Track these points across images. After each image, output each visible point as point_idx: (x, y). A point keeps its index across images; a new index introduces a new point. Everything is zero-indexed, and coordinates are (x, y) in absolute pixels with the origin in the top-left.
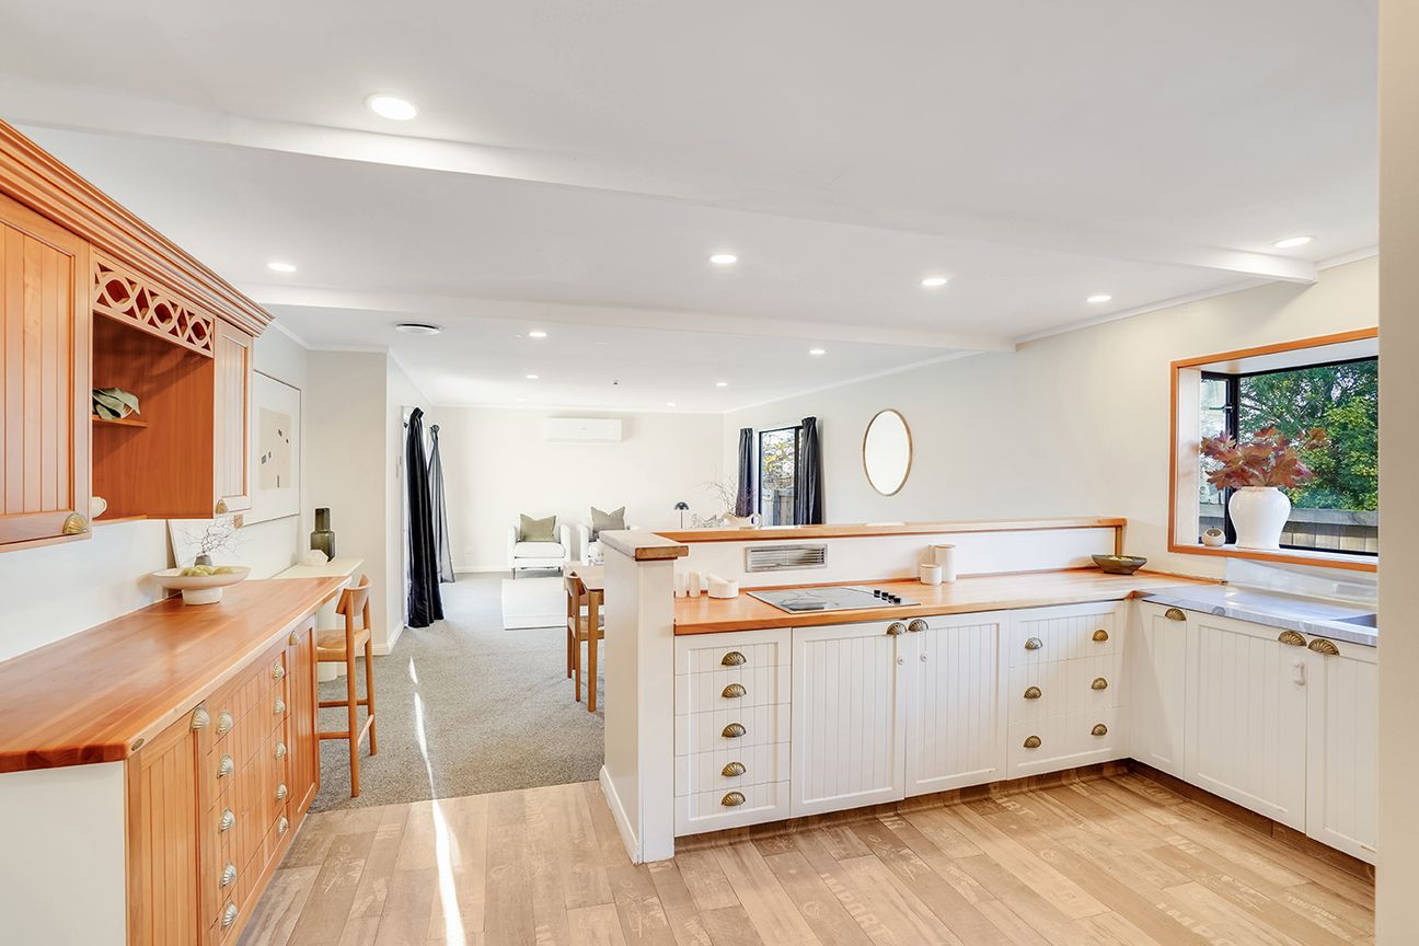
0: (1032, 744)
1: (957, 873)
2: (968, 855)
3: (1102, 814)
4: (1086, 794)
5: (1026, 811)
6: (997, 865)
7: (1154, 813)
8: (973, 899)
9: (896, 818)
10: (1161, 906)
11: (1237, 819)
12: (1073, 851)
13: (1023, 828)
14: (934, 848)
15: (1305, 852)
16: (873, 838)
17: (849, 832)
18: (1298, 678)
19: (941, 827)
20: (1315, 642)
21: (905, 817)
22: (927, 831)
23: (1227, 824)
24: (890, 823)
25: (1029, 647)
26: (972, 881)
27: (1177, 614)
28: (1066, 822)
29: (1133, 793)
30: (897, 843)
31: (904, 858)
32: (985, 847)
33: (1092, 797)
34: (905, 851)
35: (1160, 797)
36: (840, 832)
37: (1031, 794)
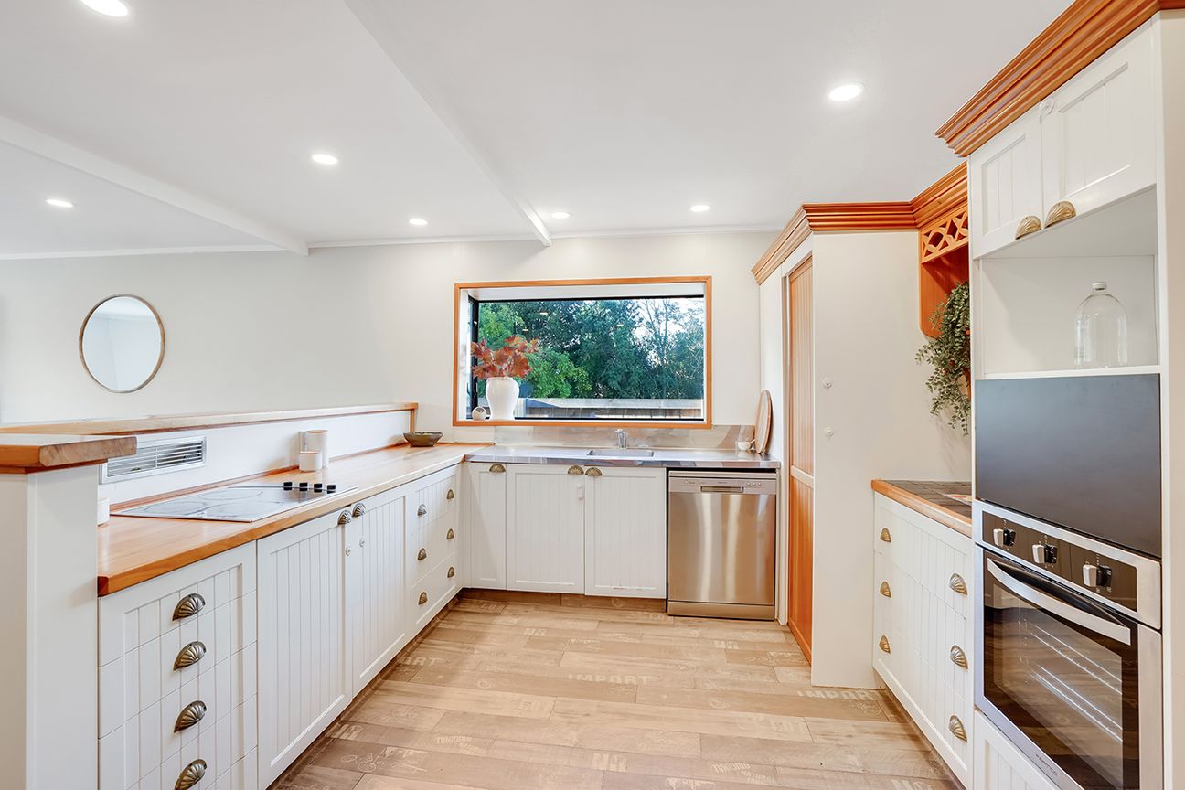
0: (423, 601)
1: (447, 740)
2: (438, 720)
3: (478, 637)
4: (453, 627)
5: (434, 659)
6: (465, 713)
7: (499, 620)
8: (482, 753)
9: (345, 726)
10: (571, 677)
11: (539, 602)
12: (493, 672)
13: (446, 676)
14: (407, 733)
15: (580, 606)
16: (345, 759)
17: (317, 769)
18: (580, 496)
19: (391, 709)
20: (589, 470)
21: (351, 719)
22: (385, 720)
23: (536, 608)
24: (350, 735)
25: (420, 514)
26: (464, 739)
27: (498, 467)
28: (466, 653)
29: (478, 613)
30: (376, 749)
31: (393, 758)
32: (442, 705)
33: (459, 628)
34: (389, 751)
35: (492, 608)
36: (307, 776)
37: (421, 645)
